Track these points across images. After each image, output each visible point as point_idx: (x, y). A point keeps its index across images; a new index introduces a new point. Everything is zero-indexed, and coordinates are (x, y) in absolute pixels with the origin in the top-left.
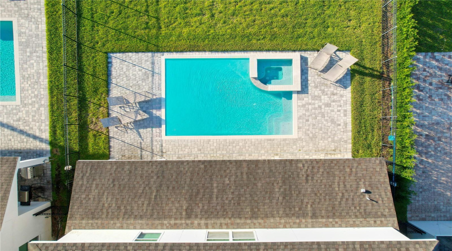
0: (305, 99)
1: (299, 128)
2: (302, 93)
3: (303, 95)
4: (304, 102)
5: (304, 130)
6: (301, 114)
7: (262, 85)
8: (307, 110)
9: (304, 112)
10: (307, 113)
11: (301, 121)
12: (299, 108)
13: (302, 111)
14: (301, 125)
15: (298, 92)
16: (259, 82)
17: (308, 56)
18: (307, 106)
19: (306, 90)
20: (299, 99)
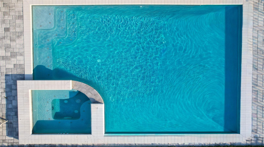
0: (12, 67)
1: (21, 17)
2: (16, 75)
3: (15, 72)
4: (14, 61)
5: (12, 13)
6: (18, 41)
7: (83, 91)
8: (7, 47)
9: (13, 44)
10: (8, 42)
11: (18, 30)
12: (21, 51)
13: (16, 45)
14: (18, 22)
15: (23, 77)
16: (89, 95)
17: (8, 138)
18: (9, 54)
19: (11, 82)
20: (22, 67)
